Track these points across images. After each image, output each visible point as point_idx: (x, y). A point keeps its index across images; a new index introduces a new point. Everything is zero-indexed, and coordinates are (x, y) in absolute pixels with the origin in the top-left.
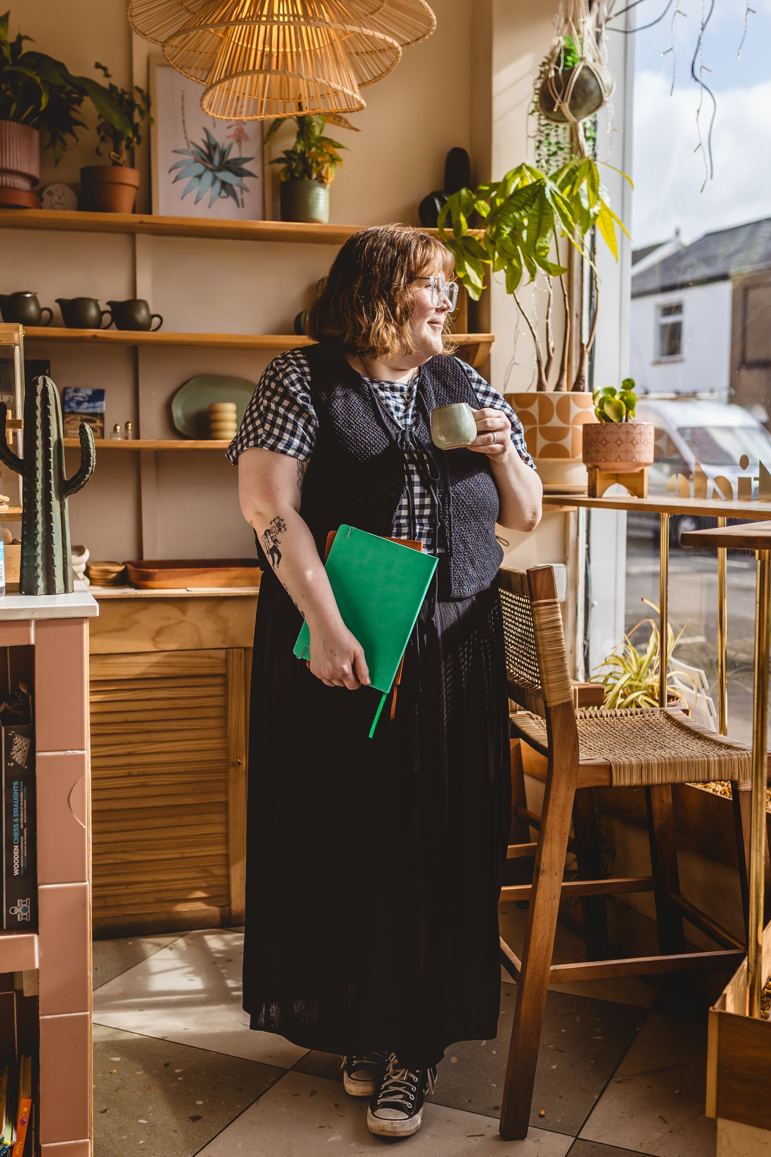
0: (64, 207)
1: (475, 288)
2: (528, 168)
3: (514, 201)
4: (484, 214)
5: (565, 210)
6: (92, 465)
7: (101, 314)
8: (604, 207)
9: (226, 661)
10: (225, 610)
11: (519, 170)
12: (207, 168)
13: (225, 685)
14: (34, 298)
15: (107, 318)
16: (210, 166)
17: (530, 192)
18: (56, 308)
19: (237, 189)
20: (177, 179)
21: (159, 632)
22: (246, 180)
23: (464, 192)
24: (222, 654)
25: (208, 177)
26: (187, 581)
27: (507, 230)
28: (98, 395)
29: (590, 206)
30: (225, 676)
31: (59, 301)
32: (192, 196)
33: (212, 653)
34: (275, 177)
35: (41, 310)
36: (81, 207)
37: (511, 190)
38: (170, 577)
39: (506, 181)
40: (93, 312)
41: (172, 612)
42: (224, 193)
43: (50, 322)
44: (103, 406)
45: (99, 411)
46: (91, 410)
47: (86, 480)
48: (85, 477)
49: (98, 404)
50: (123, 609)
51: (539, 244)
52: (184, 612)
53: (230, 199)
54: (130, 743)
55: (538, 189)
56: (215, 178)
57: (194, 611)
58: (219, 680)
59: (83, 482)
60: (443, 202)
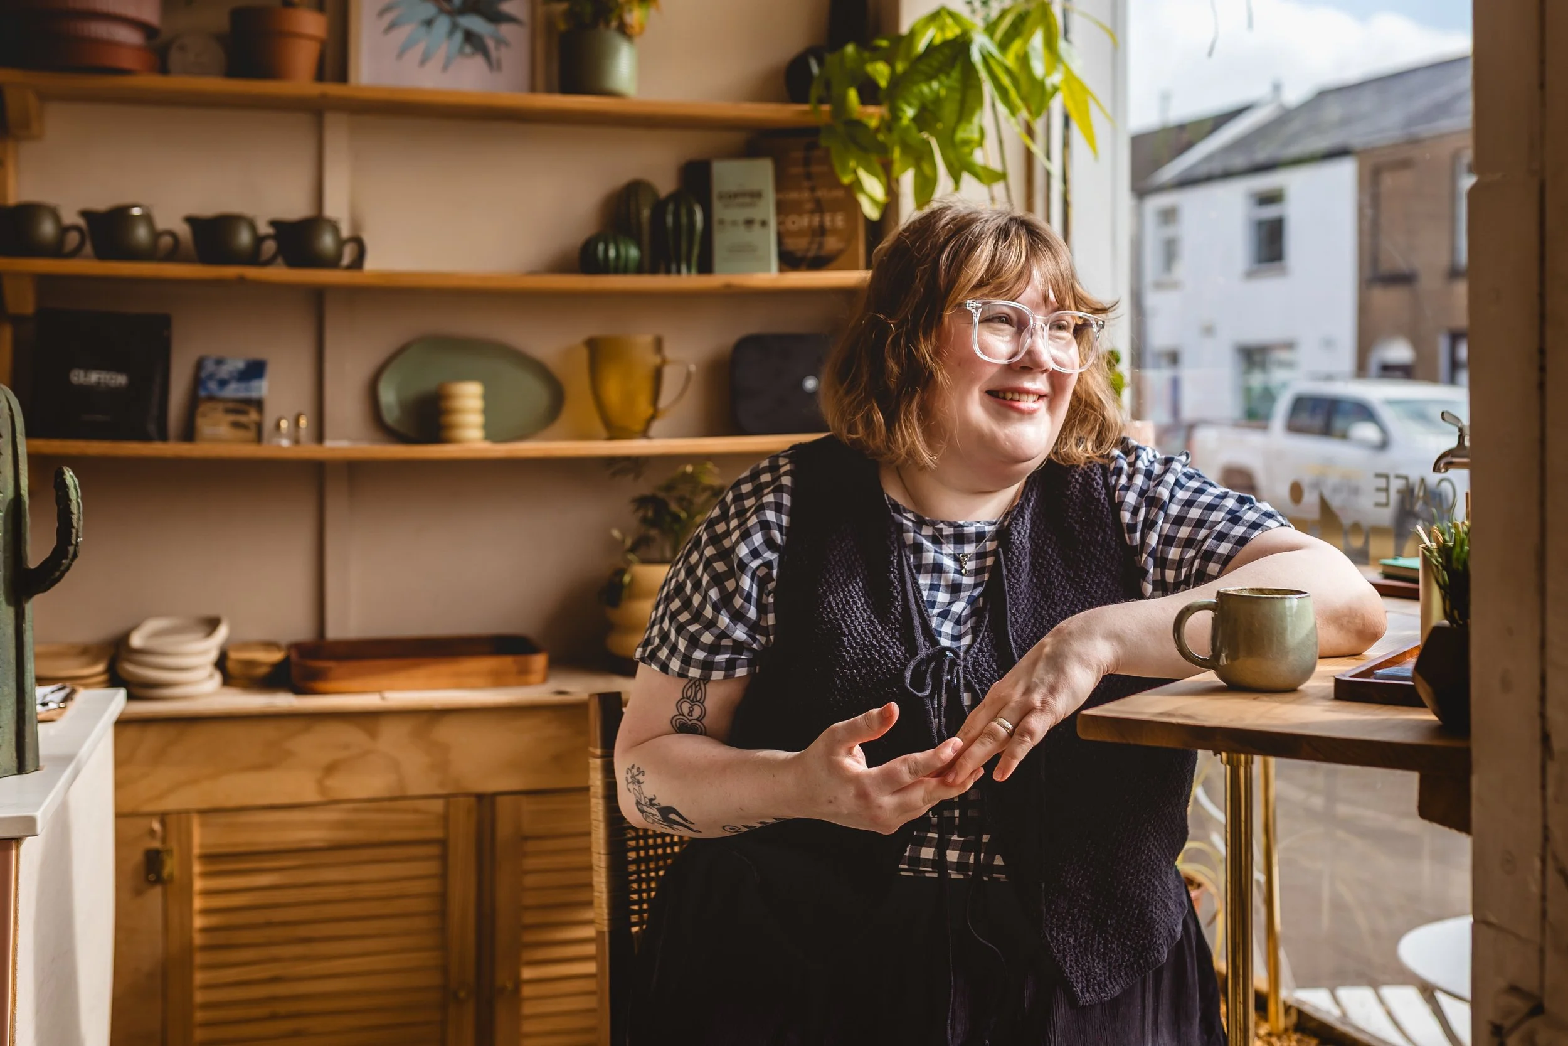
0: (202, 71)
1: (873, 201)
2: (951, 14)
3: (922, 67)
4: (883, 83)
5: (1006, 80)
6: (74, 542)
7: (259, 240)
8: (1070, 77)
9: (445, 819)
10: (445, 732)
11: (935, 17)
12: (442, 11)
13: (444, 858)
14: (147, 218)
15: (270, 246)
16: (446, 6)
17: (947, 51)
18: (184, 231)
19: (491, 44)
20: (392, 27)
21: (331, 769)
22: (506, 29)
23: (850, 49)
24: (438, 806)
25: (443, 24)
26: (383, 681)
27: (909, 112)
28: (255, 370)
29: (1048, 73)
30: (443, 843)
31: (191, 220)
32: (416, 52)
33: (421, 804)
34: (550, 24)
35: (156, 235)
36: (231, 72)
37: (921, 46)
38: (353, 675)
39: (912, 34)
40: (245, 238)
41: (353, 735)
42: (468, 49)
43: (174, 254)
44: (263, 388)
45: (254, 395)
46: (242, 395)
47: (62, 568)
48: (61, 564)
49: (255, 384)
50: (269, 731)
51: (960, 135)
52: (373, 735)
53: (479, 61)
54: (275, 960)
55: (959, 47)
56: (454, 27)
57: (391, 736)
58: (434, 850)
59: (58, 574)
60: (821, 63)
